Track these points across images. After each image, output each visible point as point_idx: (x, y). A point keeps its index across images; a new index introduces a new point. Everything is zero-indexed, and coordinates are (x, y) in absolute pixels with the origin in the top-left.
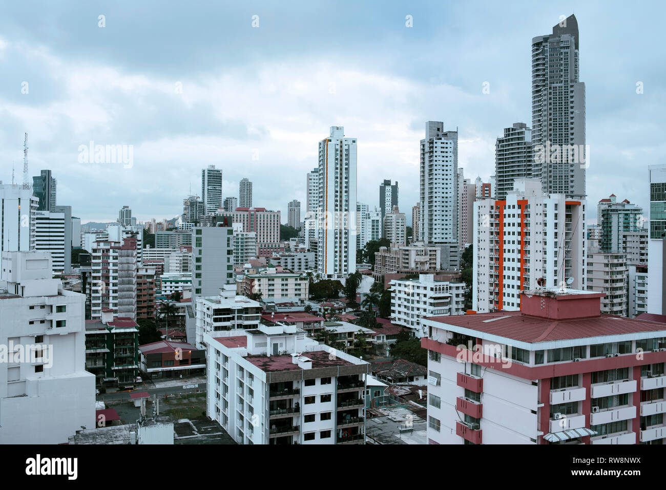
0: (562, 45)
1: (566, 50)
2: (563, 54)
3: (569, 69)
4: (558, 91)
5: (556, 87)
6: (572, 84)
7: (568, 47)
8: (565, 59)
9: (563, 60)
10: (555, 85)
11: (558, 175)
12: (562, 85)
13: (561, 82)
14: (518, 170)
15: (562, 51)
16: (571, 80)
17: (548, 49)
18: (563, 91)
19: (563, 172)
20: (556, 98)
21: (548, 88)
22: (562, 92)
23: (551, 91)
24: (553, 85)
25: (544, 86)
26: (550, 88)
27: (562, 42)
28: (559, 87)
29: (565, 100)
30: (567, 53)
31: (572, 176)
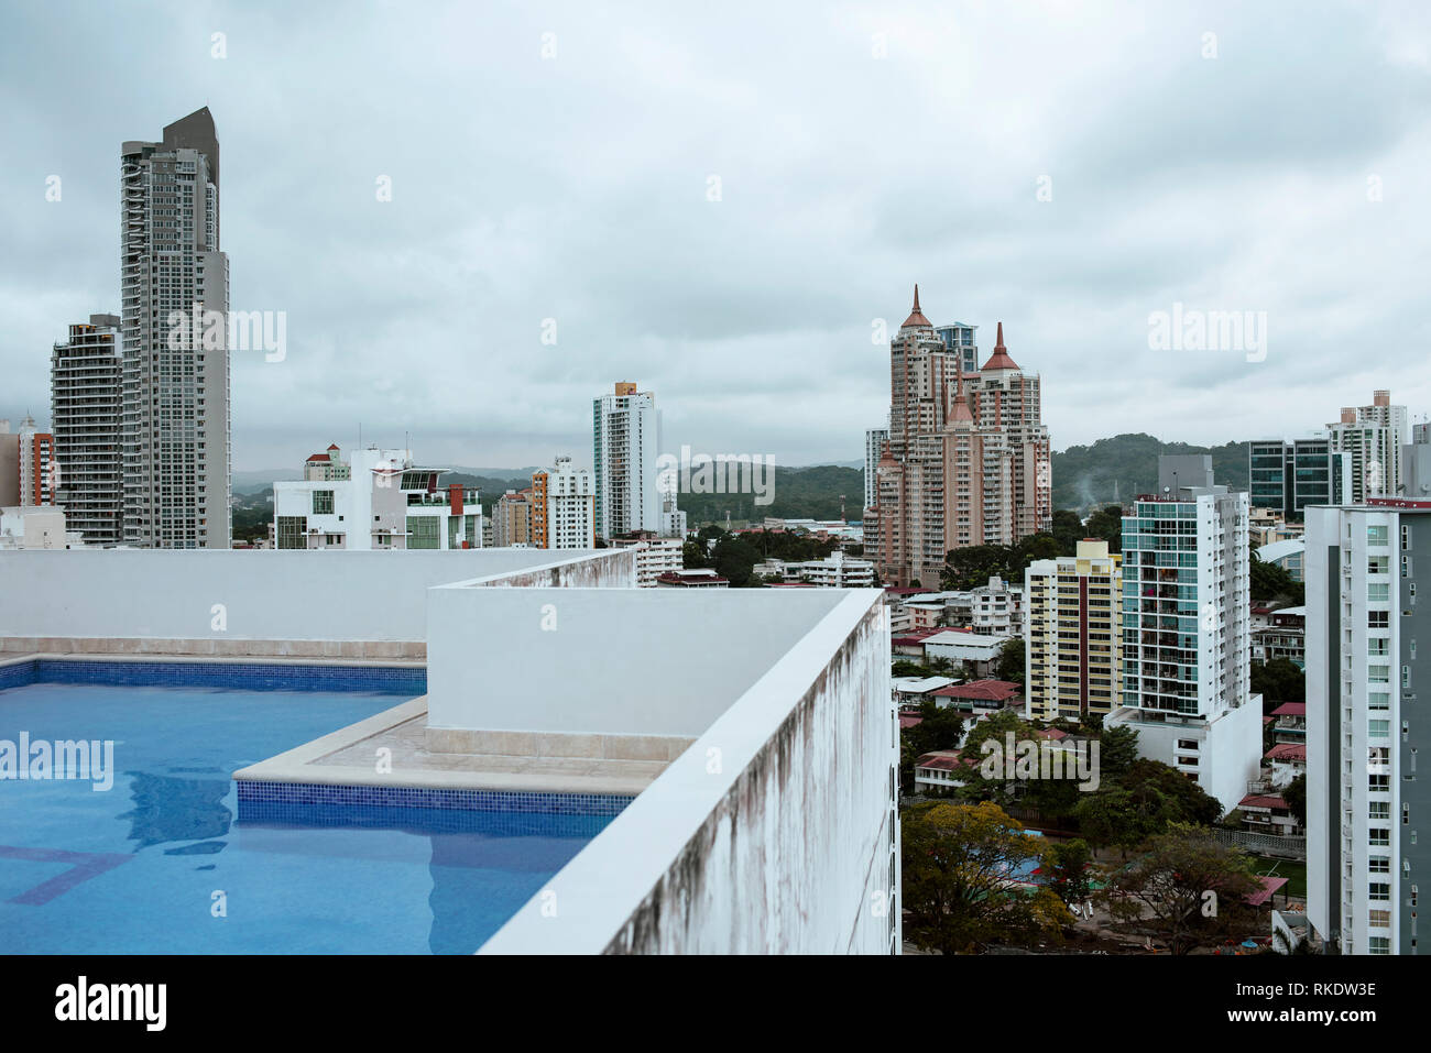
0: (180, 171)
1: (188, 183)
2: (182, 189)
3: (194, 221)
4: (170, 267)
5: (167, 258)
6: (200, 254)
7: (191, 177)
8: (185, 200)
9: (182, 201)
10: (164, 253)
11: (172, 443)
12: (180, 253)
13: (178, 247)
14: (101, 399)
15: (180, 182)
16: (198, 246)
17: (150, 174)
18: (182, 267)
19: (183, 436)
20: (167, 281)
21: (151, 256)
22: (179, 270)
23: (157, 264)
24: (161, 253)
25: (143, 250)
26: (155, 258)
27: (180, 163)
28: (174, 258)
29: (186, 286)
30: (191, 187)
31: (202, 445)
